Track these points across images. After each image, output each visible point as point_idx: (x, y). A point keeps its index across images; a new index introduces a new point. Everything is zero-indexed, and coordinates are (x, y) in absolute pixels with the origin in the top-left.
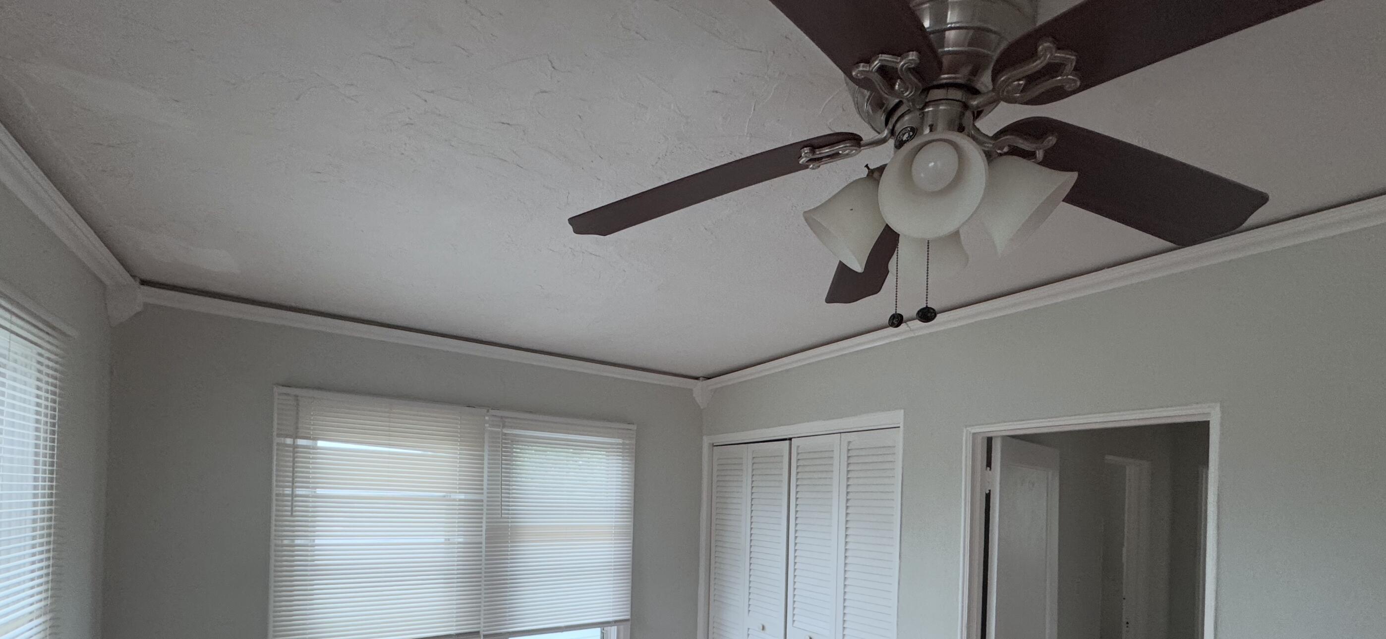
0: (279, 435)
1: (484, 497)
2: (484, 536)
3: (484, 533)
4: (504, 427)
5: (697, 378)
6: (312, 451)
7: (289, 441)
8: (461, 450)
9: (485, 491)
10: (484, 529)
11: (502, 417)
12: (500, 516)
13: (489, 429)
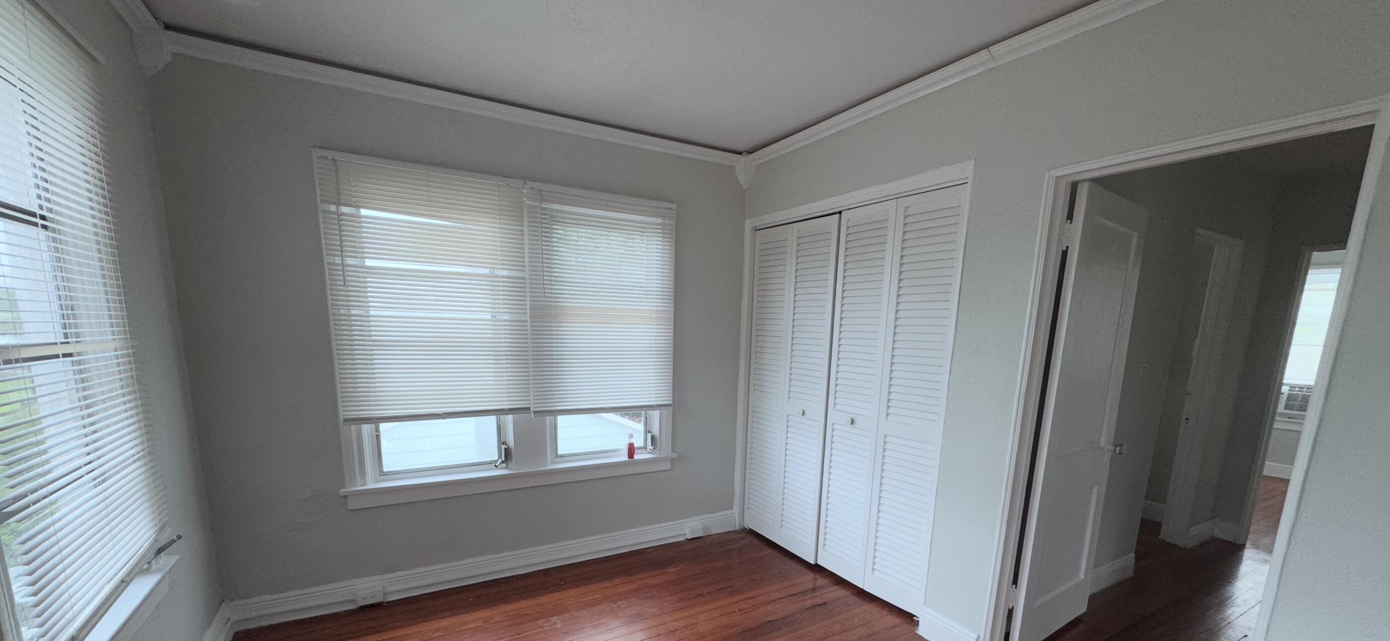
0: (323, 201)
1: (526, 275)
2: (529, 315)
3: (528, 311)
4: (542, 201)
5: (740, 153)
6: (356, 219)
7: (333, 208)
8: (501, 224)
9: (527, 268)
10: (528, 307)
11: (539, 190)
12: (542, 295)
13: (527, 202)
